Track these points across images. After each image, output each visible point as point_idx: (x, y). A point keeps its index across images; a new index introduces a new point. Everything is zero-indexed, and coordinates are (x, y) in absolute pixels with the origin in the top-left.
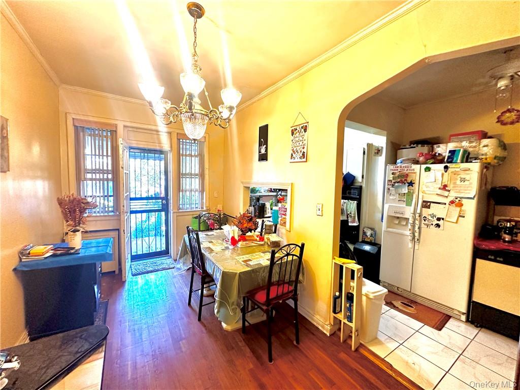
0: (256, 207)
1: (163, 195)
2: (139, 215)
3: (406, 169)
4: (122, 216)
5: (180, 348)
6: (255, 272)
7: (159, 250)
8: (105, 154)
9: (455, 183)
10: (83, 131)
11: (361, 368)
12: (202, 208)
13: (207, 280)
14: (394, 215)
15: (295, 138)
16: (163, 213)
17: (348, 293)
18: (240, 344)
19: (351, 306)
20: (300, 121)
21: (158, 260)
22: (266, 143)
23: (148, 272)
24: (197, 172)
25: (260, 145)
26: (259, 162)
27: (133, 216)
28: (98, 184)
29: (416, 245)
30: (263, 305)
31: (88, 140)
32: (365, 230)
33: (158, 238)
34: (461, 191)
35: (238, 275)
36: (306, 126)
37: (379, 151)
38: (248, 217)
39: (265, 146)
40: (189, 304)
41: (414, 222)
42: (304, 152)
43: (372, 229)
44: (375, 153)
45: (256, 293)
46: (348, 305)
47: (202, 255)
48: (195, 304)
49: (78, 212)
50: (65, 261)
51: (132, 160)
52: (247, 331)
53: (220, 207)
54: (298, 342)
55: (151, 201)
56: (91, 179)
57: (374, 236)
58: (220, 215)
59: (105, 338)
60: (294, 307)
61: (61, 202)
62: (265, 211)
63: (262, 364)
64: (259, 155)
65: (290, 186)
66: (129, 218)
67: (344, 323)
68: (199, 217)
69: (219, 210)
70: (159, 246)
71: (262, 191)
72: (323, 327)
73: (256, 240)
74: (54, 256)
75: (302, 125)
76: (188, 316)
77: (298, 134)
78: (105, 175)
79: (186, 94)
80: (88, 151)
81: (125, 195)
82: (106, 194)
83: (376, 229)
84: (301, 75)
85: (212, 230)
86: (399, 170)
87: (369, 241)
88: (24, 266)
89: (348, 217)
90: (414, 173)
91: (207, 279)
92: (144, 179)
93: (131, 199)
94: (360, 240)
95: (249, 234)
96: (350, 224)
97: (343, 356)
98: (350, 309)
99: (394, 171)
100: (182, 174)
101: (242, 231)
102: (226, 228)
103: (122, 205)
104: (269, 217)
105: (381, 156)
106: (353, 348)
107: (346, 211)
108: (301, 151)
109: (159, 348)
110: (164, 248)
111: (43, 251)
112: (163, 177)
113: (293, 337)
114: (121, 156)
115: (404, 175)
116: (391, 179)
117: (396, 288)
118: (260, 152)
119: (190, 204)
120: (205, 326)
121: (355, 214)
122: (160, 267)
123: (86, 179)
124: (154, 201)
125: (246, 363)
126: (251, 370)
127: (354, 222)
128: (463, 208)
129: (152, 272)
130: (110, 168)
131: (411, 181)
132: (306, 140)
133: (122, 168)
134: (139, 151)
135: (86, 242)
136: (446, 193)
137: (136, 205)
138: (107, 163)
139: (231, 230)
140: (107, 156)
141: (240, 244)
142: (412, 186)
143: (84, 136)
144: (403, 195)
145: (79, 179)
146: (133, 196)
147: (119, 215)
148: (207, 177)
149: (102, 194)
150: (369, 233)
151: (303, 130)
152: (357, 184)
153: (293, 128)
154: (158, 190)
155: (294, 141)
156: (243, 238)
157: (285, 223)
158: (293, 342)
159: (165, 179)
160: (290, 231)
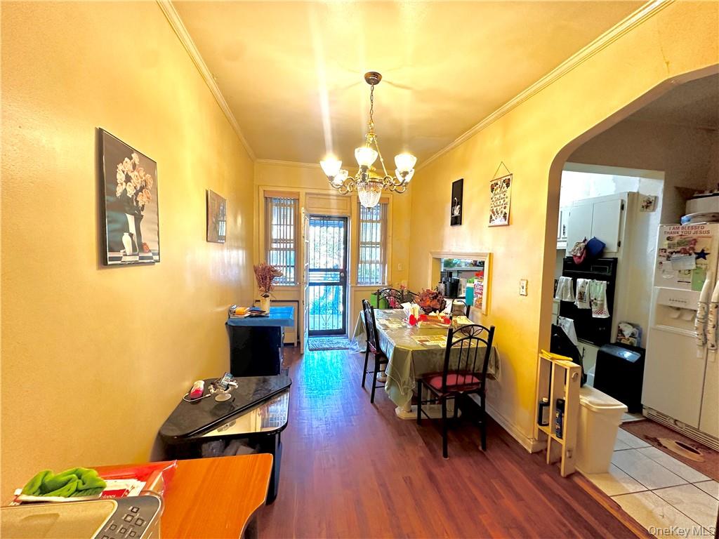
0: (448, 283)
1: (342, 268)
2: (317, 287)
3: (693, 231)
4: (302, 288)
5: (351, 422)
6: (431, 352)
7: (335, 328)
8: (288, 223)
10: (271, 202)
11: (568, 496)
12: (384, 283)
13: (381, 360)
14: (669, 304)
15: (495, 195)
16: (341, 287)
17: (558, 400)
18: (413, 433)
19: (561, 416)
20: (502, 173)
21: (335, 339)
22: (460, 203)
23: (324, 349)
24: (379, 240)
25: (453, 205)
26: (451, 227)
27: (311, 288)
28: (282, 254)
29: (709, 355)
30: (439, 391)
31: (275, 209)
32: (622, 326)
33: (335, 316)
35: (410, 353)
36: (509, 179)
37: (650, 203)
38: (433, 294)
39: (459, 206)
40: (363, 385)
41: (706, 317)
42: (506, 213)
43: (633, 325)
44: (643, 207)
45: (432, 378)
46: (557, 415)
47: (376, 331)
48: (369, 386)
49: (268, 280)
50: (258, 322)
51: (312, 228)
52: (422, 423)
53: (404, 283)
54: (484, 448)
55: (329, 273)
56: (276, 249)
57: (637, 336)
58: (403, 291)
59: (289, 386)
60: (480, 405)
61: (256, 270)
62: (460, 290)
63: (435, 456)
64: (452, 218)
65: (488, 258)
66: (307, 291)
67: (552, 438)
68: (379, 293)
69: (401, 286)
70: (335, 324)
71: (463, 265)
72: (524, 441)
73: (440, 322)
74: (250, 316)
75: (504, 179)
76: (361, 397)
77: (499, 189)
78: (288, 245)
79: (360, 167)
80: (275, 221)
81: (305, 265)
82: (288, 265)
83: (642, 326)
84: (504, 114)
85: (392, 308)
86: (680, 233)
87: (628, 343)
88: (232, 322)
89: (591, 305)
90: (710, 237)
91: (381, 358)
92: (323, 248)
93: (311, 270)
94: (613, 340)
95: (433, 314)
96: (594, 316)
97: (546, 478)
98: (560, 420)
99: (671, 235)
100: (362, 243)
101: (425, 310)
102: (407, 306)
103: (302, 275)
104: (464, 298)
105: (654, 210)
106: (562, 474)
107: (588, 296)
108: (501, 212)
109: (332, 417)
110: (341, 326)
111: (243, 311)
112: (342, 246)
113: (479, 442)
114: (302, 226)
115: (689, 241)
116: (666, 247)
117: (672, 421)
118: (452, 214)
119: (370, 278)
120: (377, 409)
121: (603, 301)
122: (336, 346)
123: (272, 249)
124: (333, 273)
125: (417, 451)
126: (421, 459)
127: (601, 312)
129: (327, 349)
130: (292, 238)
131: (703, 251)
132: (509, 198)
133: (304, 237)
134: (318, 218)
135: (273, 308)
137: (314, 277)
138: (290, 233)
139: (411, 308)
140: (290, 225)
141: (419, 324)
142: (705, 258)
143: (272, 206)
144: (687, 272)
145: (267, 249)
146: (312, 267)
147: (299, 286)
148: (389, 246)
149: (285, 265)
150: (628, 331)
151: (504, 185)
152: (609, 256)
153: (493, 183)
154: (336, 262)
155: (494, 199)
156: (423, 318)
157: (481, 304)
158: (477, 447)
159: (344, 248)
160: (486, 315)
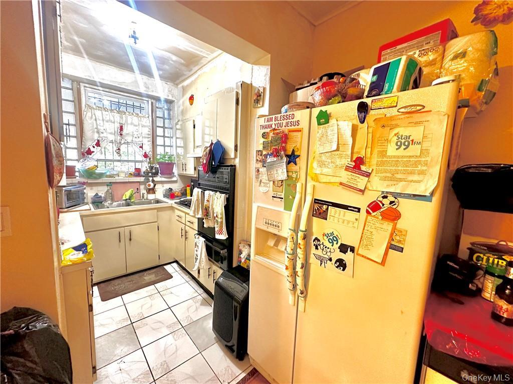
9: (383, 153)
14: (265, 228)
29: (300, 305)
32: (241, 247)
34: (399, 176)
37: (260, 96)
41: (295, 252)
44: (254, 101)
86: (274, 127)
89: (214, 223)
90: (299, 131)
96: (216, 237)
99: (266, 130)
105: (263, 105)
107: (212, 212)
115: (282, 138)
127: (221, 231)
128: (401, 224)
131: (294, 152)
136: (361, 182)
142: (295, 163)
150: (244, 254)
152: (229, 163)
